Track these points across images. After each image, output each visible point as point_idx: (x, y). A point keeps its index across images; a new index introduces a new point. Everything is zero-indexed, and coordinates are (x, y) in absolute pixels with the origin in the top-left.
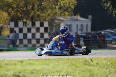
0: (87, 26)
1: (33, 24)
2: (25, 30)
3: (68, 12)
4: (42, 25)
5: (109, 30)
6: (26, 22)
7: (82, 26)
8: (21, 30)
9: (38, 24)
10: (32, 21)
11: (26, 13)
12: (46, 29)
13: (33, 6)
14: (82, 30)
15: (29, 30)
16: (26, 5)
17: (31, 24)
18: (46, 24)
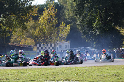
0: (68, 45)
1: (47, 45)
2: (44, 48)
3: (63, 40)
4: (51, 46)
5: (79, 48)
6: (44, 45)
7: (66, 45)
8: (42, 48)
9: (49, 45)
10: (47, 44)
11: (44, 40)
12: (53, 48)
13: (47, 37)
14: (66, 47)
15: (45, 48)
16: (44, 36)
17: (46, 45)
18: (53, 45)
